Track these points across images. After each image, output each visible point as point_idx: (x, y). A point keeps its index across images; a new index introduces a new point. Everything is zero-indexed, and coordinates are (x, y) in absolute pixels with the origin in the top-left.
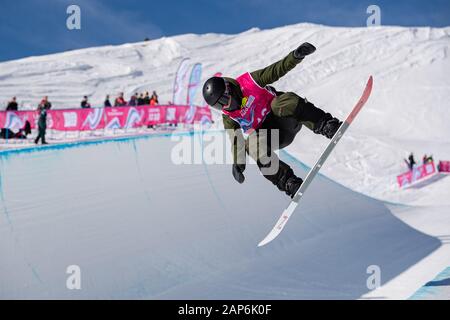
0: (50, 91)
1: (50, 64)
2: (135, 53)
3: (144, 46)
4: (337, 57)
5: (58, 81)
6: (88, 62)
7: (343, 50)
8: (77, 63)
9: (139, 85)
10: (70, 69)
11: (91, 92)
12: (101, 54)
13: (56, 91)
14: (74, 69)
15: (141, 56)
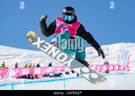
3: (108, 46)
15: (108, 50)
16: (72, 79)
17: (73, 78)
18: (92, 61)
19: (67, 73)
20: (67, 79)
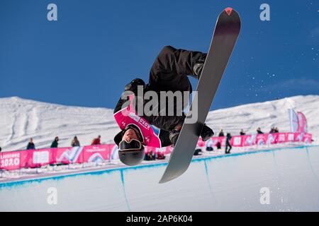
2: (272, 106)
3: (276, 102)
5: (233, 121)
8: (243, 112)
9: (274, 123)
10: (238, 115)
12: (254, 107)
14: (241, 115)
15: (275, 108)
16: (218, 159)
17: (221, 157)
18: (249, 128)
19: (210, 149)
20: (209, 158)
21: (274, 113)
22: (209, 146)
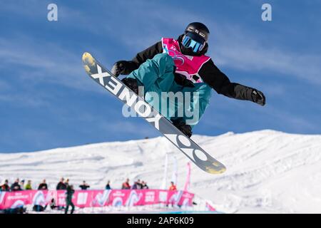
0: (71, 176)
1: (72, 155)
2: (137, 148)
3: (144, 143)
4: (292, 156)
5: (77, 168)
6: (101, 154)
7: (297, 152)
8: (93, 155)
9: (140, 173)
10: (86, 159)
11: (102, 177)
12: (111, 148)
13: (75, 175)
14: (90, 159)
15: (142, 151)
21: (139, 159)
22: (38, 204)
